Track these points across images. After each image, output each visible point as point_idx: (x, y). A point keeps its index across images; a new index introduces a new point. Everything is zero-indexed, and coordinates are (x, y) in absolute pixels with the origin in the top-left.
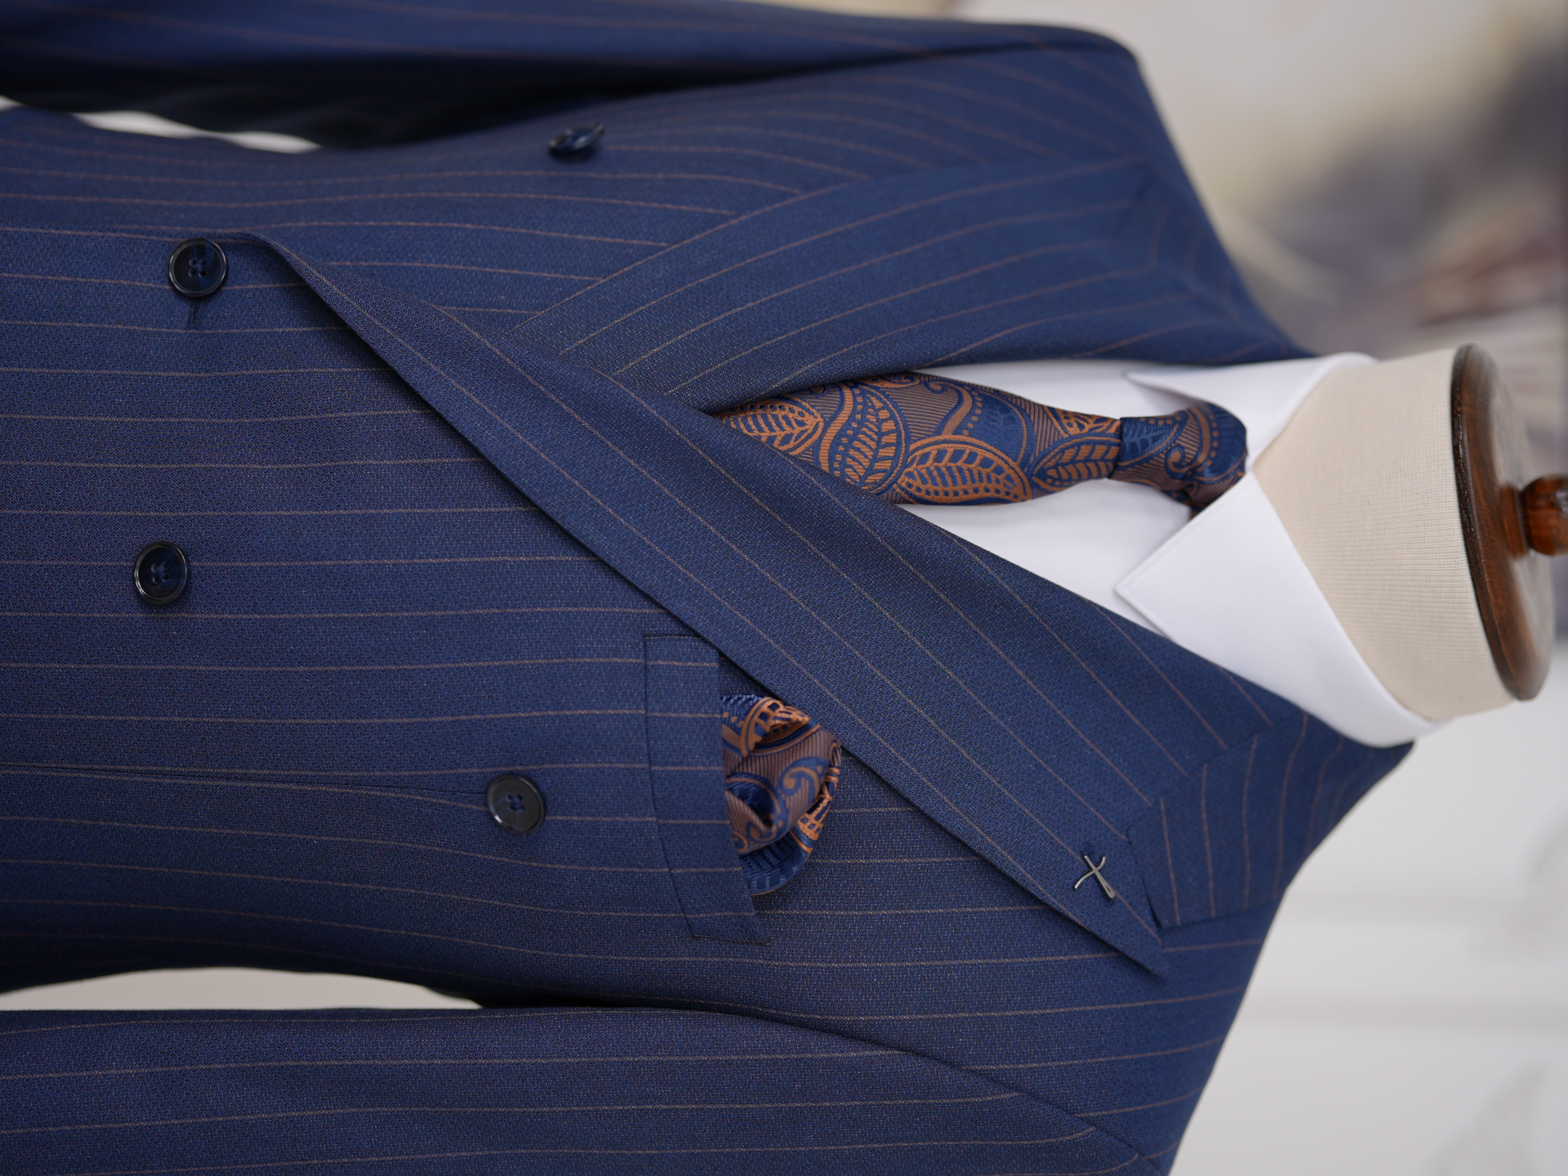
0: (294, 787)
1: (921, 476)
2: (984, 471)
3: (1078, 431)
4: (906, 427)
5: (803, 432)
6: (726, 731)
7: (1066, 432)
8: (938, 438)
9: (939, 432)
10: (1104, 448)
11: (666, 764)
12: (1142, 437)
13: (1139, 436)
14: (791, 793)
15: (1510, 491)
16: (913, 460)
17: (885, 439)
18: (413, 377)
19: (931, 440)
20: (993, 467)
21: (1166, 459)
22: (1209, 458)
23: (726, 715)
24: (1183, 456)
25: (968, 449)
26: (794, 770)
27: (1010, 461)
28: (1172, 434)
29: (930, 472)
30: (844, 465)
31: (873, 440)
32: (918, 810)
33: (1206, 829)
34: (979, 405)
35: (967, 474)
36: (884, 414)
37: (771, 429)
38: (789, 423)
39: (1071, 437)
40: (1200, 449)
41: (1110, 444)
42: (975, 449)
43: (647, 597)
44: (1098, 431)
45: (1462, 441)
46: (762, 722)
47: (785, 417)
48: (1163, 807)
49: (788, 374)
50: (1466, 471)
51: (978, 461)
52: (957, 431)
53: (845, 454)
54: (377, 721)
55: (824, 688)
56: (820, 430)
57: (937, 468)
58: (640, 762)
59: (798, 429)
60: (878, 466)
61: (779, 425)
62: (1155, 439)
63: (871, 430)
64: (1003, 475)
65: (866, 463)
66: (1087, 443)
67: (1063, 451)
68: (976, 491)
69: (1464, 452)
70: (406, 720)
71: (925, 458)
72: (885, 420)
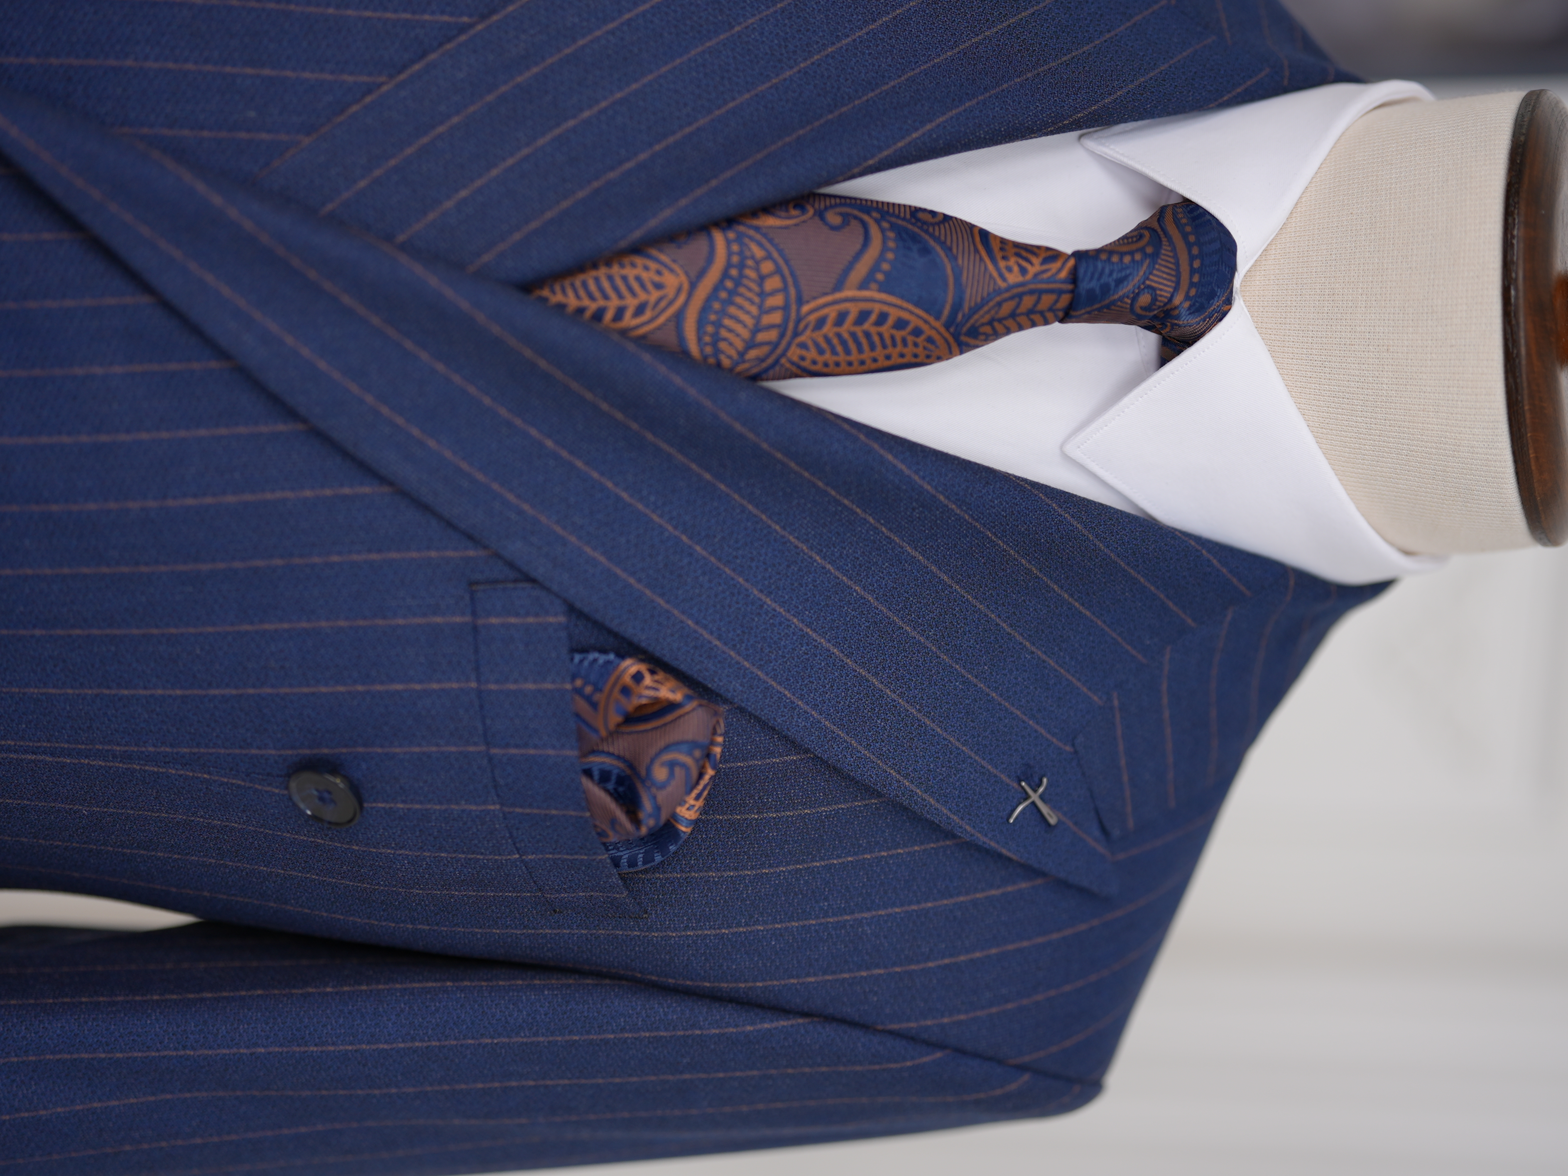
0: (49, 759)
1: (817, 345)
2: (899, 334)
3: (1021, 282)
4: (795, 284)
5: (660, 299)
6: (582, 702)
7: (1004, 279)
8: (838, 296)
9: (839, 286)
10: (1053, 297)
11: (507, 746)
12: (1102, 281)
13: (1099, 279)
14: (663, 786)
16: (806, 327)
17: (770, 302)
19: (829, 298)
20: (909, 328)
21: (1132, 305)
22: (1187, 297)
23: (580, 684)
24: (1154, 300)
25: (877, 308)
26: (667, 757)
27: (931, 319)
28: (1141, 273)
29: (828, 340)
30: (716, 339)
31: (752, 302)
32: (818, 759)
33: (1166, 714)
34: (891, 244)
35: (876, 339)
36: (767, 267)
37: (621, 296)
38: (643, 286)
39: (1009, 288)
40: (1176, 289)
41: (1060, 292)
42: (886, 308)
44: (1045, 276)
45: (1516, 279)
46: (623, 699)
47: (638, 279)
48: (1116, 703)
50: (1518, 323)
51: (890, 321)
52: (863, 286)
53: (718, 325)
54: (142, 692)
55: (701, 631)
56: (682, 294)
57: (839, 335)
58: (475, 744)
59: (655, 295)
60: (761, 337)
62: (1119, 282)
63: (750, 290)
64: (923, 337)
65: (745, 334)
66: (1031, 292)
67: (999, 304)
68: (888, 357)
69: (1517, 297)
70: (179, 692)
71: (822, 320)
72: (770, 275)
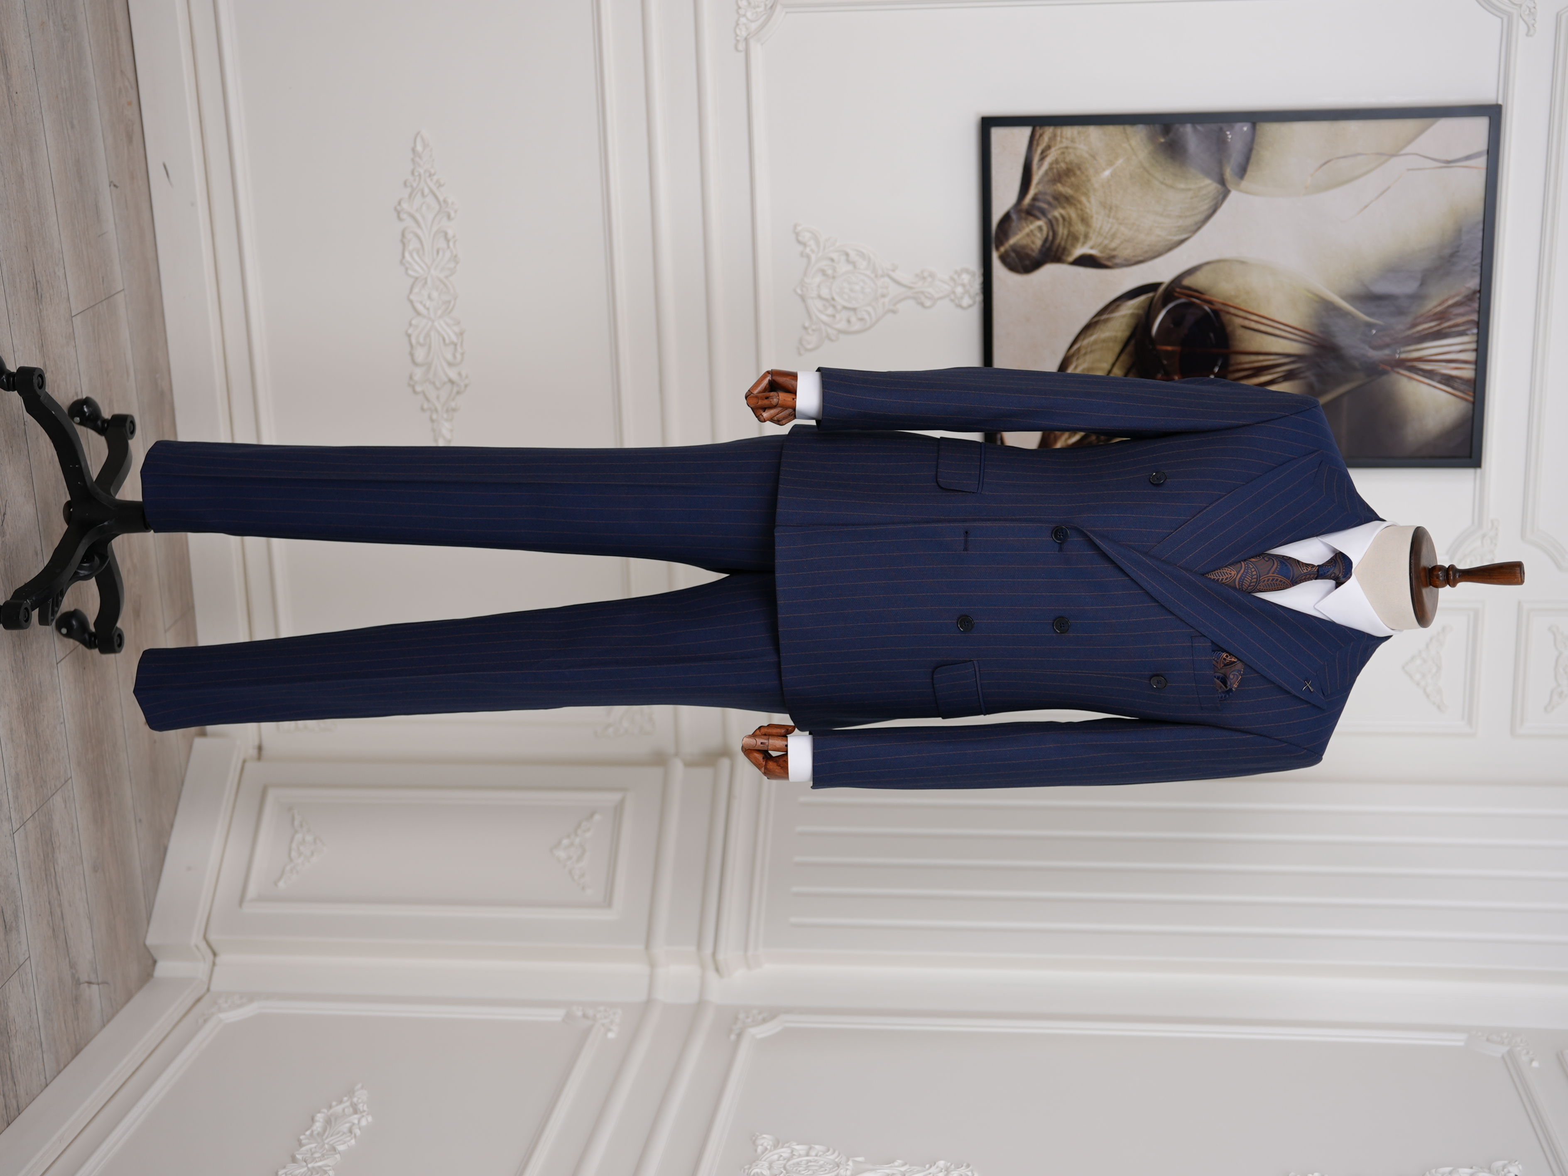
3: (1306, 571)
4: (1259, 573)
6: (1214, 662)
11: (1198, 671)
15: (1425, 569)
17: (1254, 577)
18: (1128, 571)
23: (1214, 658)
32: (1262, 675)
33: (1338, 666)
42: (1278, 578)
43: (1191, 627)
48: (1326, 664)
49: (1227, 562)
55: (1238, 647)
56: (1236, 576)
58: (1191, 671)
61: (1225, 575)
70: (1127, 660)
71: (1265, 580)
